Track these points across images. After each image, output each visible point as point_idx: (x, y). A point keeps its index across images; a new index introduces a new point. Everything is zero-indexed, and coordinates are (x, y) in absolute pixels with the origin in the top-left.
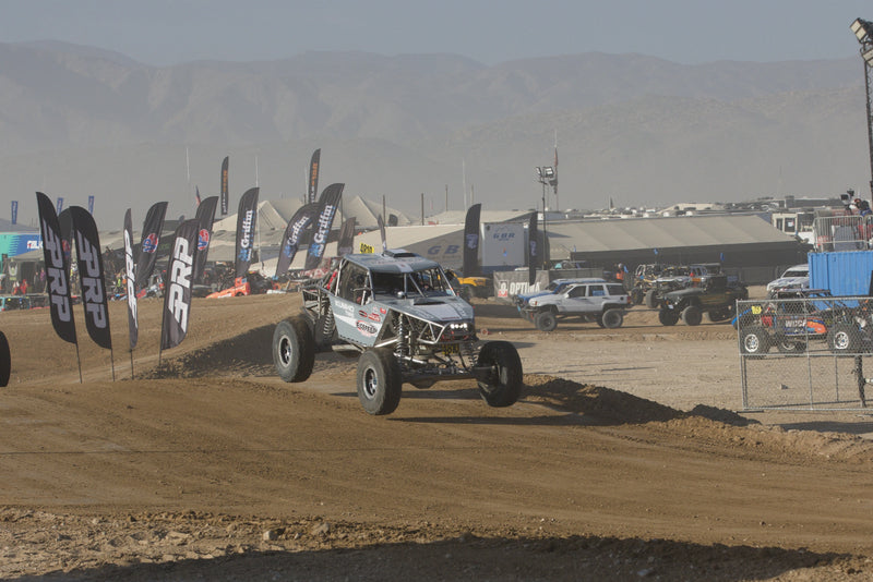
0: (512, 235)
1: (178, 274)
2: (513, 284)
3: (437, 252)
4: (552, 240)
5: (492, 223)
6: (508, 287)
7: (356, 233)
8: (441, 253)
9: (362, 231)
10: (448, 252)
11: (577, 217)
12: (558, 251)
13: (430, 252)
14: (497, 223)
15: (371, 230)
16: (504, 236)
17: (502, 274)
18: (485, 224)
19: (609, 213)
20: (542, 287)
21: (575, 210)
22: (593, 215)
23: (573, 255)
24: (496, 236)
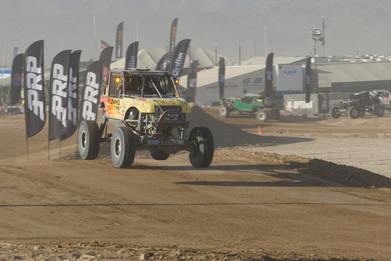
0: (295, 72)
1: (89, 95)
2: (295, 102)
3: (248, 82)
4: (320, 75)
5: (283, 64)
6: (293, 104)
7: (199, 70)
8: (251, 83)
9: (202, 69)
10: (255, 82)
11: (335, 60)
12: (323, 82)
13: (244, 82)
14: (286, 64)
15: (207, 68)
16: (290, 72)
17: (288, 96)
18: (279, 65)
19: (355, 58)
20: (314, 104)
21: (334, 56)
22: (345, 60)
23: (333, 84)
24: (285, 72)
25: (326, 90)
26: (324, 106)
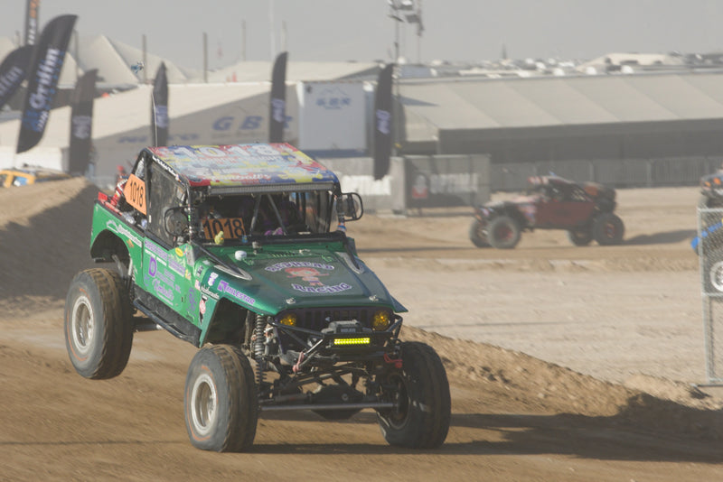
0: (346, 101)
2: (346, 179)
3: (227, 126)
4: (409, 110)
5: (315, 82)
7: (98, 94)
8: (234, 128)
9: (109, 91)
10: (245, 126)
11: (449, 73)
12: (419, 129)
13: (216, 126)
14: (323, 82)
15: (121, 90)
16: (334, 102)
18: (305, 82)
19: (501, 67)
20: (393, 185)
21: (446, 63)
22: (475, 71)
23: (443, 133)
24: (321, 102)
25: (426, 149)
26: (420, 188)
